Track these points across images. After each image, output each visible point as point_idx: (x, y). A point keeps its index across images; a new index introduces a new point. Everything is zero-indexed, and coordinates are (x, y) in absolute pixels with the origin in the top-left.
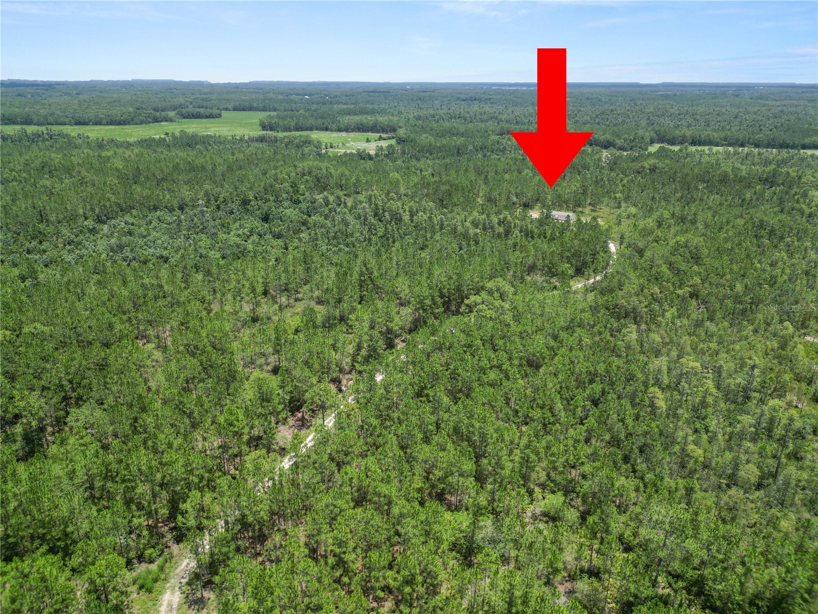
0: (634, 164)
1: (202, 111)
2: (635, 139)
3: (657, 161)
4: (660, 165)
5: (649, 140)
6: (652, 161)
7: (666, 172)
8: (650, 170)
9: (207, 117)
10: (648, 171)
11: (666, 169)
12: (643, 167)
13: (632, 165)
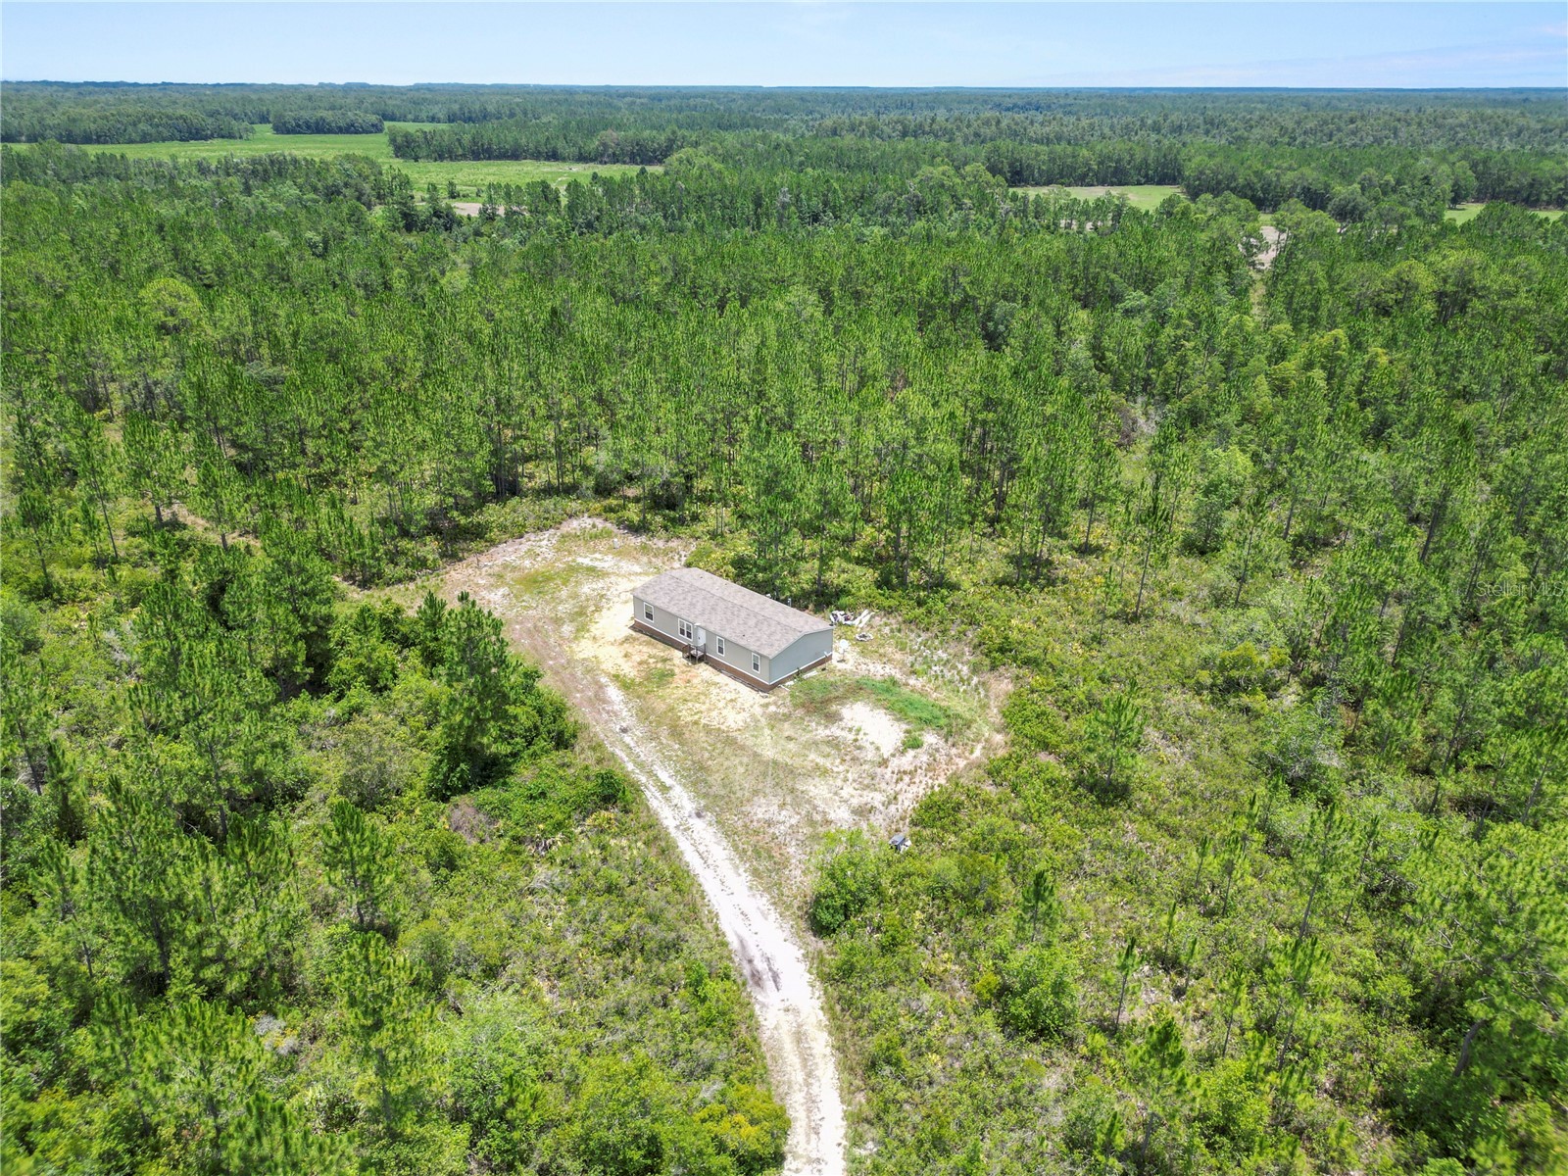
0: (1364, 267)
1: (328, 115)
2: (1399, 182)
3: (1477, 257)
4: (1494, 279)
5: (1447, 186)
6: (1452, 258)
7: (1520, 314)
8: (1440, 296)
9: (341, 130)
10: (1430, 306)
11: (1523, 300)
12: (1405, 286)
13: (1350, 272)
